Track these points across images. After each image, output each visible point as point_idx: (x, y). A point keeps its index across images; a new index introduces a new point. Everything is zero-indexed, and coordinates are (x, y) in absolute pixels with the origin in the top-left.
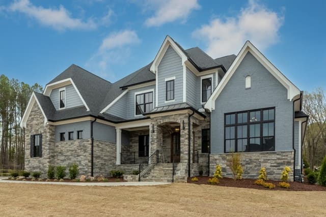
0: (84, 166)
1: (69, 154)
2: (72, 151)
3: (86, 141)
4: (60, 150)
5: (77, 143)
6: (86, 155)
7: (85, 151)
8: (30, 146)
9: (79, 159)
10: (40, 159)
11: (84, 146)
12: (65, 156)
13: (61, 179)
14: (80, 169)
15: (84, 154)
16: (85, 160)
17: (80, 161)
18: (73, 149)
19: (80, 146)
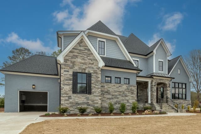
0: (131, 104)
1: (116, 94)
2: (120, 92)
3: (133, 87)
4: (106, 90)
5: (125, 87)
6: (133, 96)
7: (132, 93)
8: (72, 82)
9: (127, 98)
10: (88, 96)
11: (131, 90)
12: (112, 95)
13: (123, 114)
14: (128, 105)
15: (132, 95)
16: (132, 99)
17: (128, 101)
18: (121, 90)
19: (128, 89)
